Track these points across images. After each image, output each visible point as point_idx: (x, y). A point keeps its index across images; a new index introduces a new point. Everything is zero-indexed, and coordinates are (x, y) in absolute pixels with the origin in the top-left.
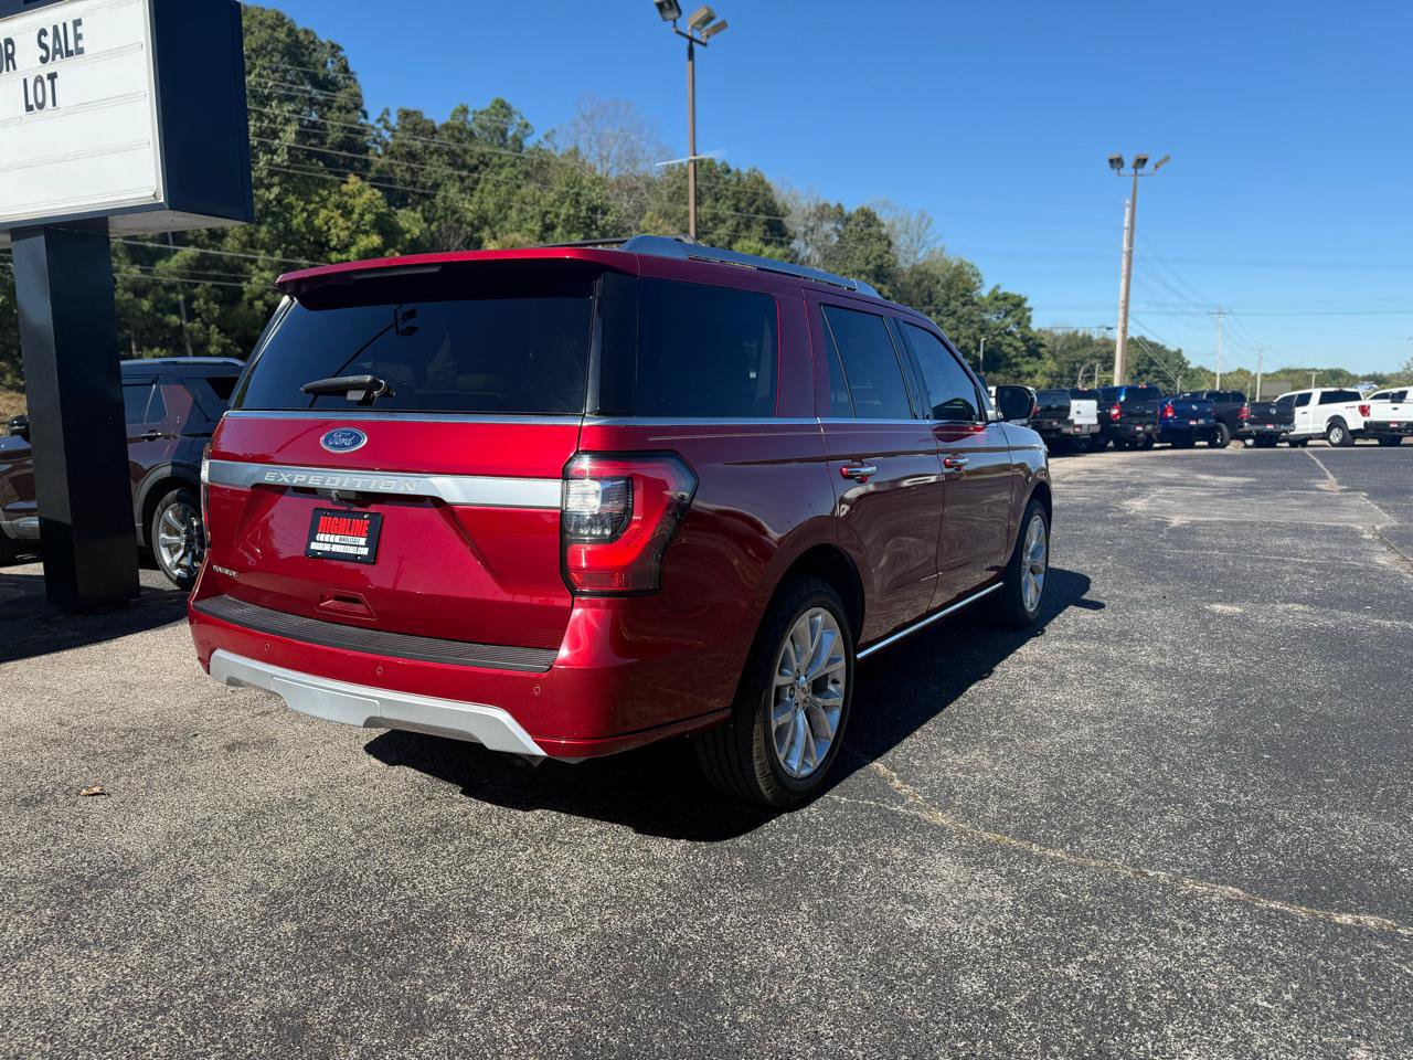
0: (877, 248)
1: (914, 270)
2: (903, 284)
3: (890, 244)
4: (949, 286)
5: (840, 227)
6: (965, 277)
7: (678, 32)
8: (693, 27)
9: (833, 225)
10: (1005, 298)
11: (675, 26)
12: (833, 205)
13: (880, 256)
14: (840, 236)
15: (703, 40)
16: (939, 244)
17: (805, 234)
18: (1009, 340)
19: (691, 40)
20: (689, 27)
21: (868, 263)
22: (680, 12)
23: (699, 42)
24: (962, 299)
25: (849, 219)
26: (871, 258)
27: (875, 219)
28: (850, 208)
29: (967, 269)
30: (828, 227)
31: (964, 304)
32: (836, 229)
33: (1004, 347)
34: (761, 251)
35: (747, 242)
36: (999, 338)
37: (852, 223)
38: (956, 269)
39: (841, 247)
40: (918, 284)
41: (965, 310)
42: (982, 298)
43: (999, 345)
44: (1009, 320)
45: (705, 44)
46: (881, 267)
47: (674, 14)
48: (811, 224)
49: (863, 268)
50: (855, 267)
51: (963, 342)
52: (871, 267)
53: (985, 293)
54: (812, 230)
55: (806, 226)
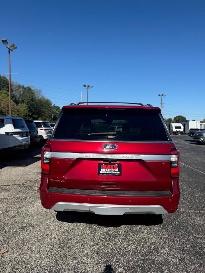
0: (32, 95)
1: (39, 100)
2: (37, 102)
3: (34, 94)
4: (46, 104)
5: (23, 90)
6: (49, 102)
7: (7, 47)
8: (10, 47)
9: (22, 89)
10: (56, 107)
11: (6, 46)
12: (22, 85)
13: (32, 97)
14: (23, 92)
15: (12, 50)
16: (43, 95)
17: (16, 90)
18: (57, 115)
19: (9, 49)
20: (9, 46)
21: (30, 98)
22: (7, 43)
23: (11, 50)
24: (49, 106)
25: (25, 88)
26: (30, 97)
27: (31, 89)
28: (26, 86)
29: (49, 101)
30: (21, 89)
31: (49, 107)
32: (22, 90)
33: (56, 116)
34: (7, 93)
35: (3, 91)
36: (55, 114)
37: (26, 89)
38: (47, 101)
39: (23, 94)
40: (40, 103)
41: (49, 108)
42: (52, 106)
43: (55, 116)
44: (57, 111)
45: (12, 51)
46: (32, 99)
47: (6, 43)
48: (17, 89)
49: (29, 98)
50: (27, 98)
51: (49, 114)
52: (31, 98)
53: (52, 105)
54: (17, 90)
55: (16, 89)
